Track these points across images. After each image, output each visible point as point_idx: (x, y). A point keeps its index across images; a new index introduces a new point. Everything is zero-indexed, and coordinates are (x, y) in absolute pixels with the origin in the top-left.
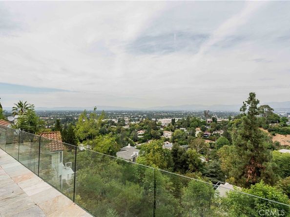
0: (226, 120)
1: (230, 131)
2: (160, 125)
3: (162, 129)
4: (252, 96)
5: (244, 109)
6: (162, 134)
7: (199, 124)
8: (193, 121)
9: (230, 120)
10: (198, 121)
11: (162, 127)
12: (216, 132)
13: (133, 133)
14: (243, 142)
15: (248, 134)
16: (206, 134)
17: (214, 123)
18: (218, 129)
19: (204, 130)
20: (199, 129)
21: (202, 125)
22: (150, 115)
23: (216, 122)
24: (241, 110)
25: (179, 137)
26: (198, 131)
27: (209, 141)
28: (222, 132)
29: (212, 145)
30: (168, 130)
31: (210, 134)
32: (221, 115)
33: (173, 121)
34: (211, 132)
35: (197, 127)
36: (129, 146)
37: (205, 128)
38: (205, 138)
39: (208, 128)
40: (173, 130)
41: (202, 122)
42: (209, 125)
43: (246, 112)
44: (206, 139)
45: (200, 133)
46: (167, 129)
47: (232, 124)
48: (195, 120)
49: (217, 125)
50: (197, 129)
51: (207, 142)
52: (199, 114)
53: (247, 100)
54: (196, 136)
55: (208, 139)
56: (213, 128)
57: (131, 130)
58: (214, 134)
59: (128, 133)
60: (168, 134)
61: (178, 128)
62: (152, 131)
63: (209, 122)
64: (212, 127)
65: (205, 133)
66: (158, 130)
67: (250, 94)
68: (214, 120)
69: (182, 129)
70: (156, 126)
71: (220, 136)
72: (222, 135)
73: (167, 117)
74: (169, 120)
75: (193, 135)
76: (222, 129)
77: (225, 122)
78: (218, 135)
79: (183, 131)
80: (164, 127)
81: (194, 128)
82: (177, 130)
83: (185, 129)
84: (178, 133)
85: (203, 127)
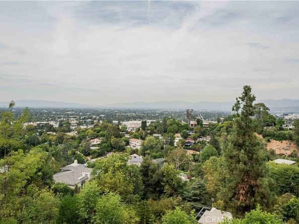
0: (214, 122)
1: (218, 137)
2: (124, 130)
3: (127, 136)
4: (247, 90)
5: (238, 108)
6: (128, 143)
7: (179, 128)
8: (171, 125)
9: (219, 122)
10: (178, 124)
11: (127, 133)
12: (201, 140)
13: (83, 143)
14: (235, 153)
15: (241, 141)
16: (189, 142)
17: (199, 126)
18: (203, 134)
19: (185, 136)
20: (179, 135)
21: (183, 130)
22: (110, 115)
23: (202, 125)
24: (233, 110)
25: (152, 148)
26: (178, 138)
27: (192, 152)
28: (208, 139)
29: (196, 157)
30: (136, 137)
31: (193, 142)
32: (207, 116)
33: (144, 124)
34: (195, 139)
35: (177, 132)
36: (75, 164)
37: (187, 134)
38: (187, 147)
39: (191, 133)
40: (143, 137)
41: (184, 126)
42: (192, 130)
43: (240, 111)
44: (188, 149)
45: (180, 140)
46: (135, 135)
47: (221, 127)
48: (175, 123)
49: (203, 130)
50: (176, 135)
51: (190, 152)
52: (180, 114)
53: (241, 96)
54: (176, 145)
55: (191, 149)
56: (198, 134)
57: (81, 139)
58: (198, 142)
59: (75, 143)
60: (136, 144)
61: (151, 134)
62: (113, 140)
63: (192, 125)
64: (196, 132)
65: (187, 141)
66: (121, 137)
67: (245, 87)
68: (199, 122)
69: (157, 135)
70: (118, 132)
71: (205, 144)
72: (208, 143)
73: (135, 118)
74: (138, 123)
75: (172, 143)
76: (208, 135)
77: (213, 125)
78: (203, 143)
79: (157, 138)
80: (130, 133)
81: (172, 134)
82: (149, 138)
83: (160, 135)
84: (150, 141)
85: (184, 133)
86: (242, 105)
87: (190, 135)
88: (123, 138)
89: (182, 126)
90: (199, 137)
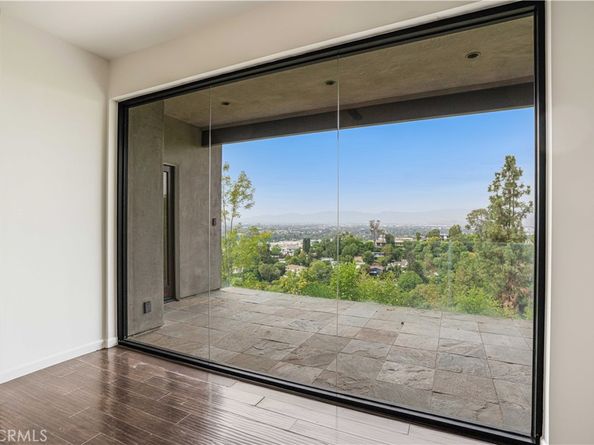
0: (411, 240)
1: (420, 261)
2: (277, 252)
3: (282, 261)
4: (510, 161)
5: (497, 188)
6: (283, 272)
7: (360, 249)
8: (347, 243)
9: (419, 238)
10: (357, 243)
11: (282, 256)
12: (393, 265)
14: (496, 249)
16: (375, 270)
17: (390, 246)
18: (396, 257)
19: (370, 260)
20: (360, 258)
21: (366, 251)
23: (393, 243)
24: (490, 190)
25: (320, 277)
28: (404, 264)
30: (295, 262)
31: (381, 268)
32: (401, 232)
33: (306, 242)
34: (384, 264)
35: (356, 255)
37: (372, 257)
39: (377, 256)
40: (307, 262)
41: (367, 245)
42: (378, 251)
45: (362, 266)
46: (295, 260)
47: (423, 246)
48: (353, 241)
49: (395, 251)
50: (356, 259)
52: (356, 230)
56: (389, 257)
58: (389, 269)
60: (296, 270)
61: (318, 257)
62: (262, 267)
63: (378, 244)
64: (384, 254)
65: (372, 267)
66: (274, 263)
67: (507, 158)
68: (389, 239)
69: (327, 259)
70: (268, 256)
71: (401, 272)
72: (405, 269)
73: (287, 238)
74: (300, 244)
76: (404, 258)
77: (410, 243)
78: (397, 270)
79: (328, 263)
80: (287, 257)
81: (350, 257)
82: (315, 263)
83: (331, 259)
84: (319, 267)
85: (367, 255)
86: (503, 183)
87: (376, 258)
88: (276, 264)
89: (363, 246)
90: (390, 261)
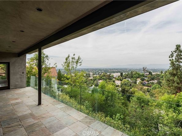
0: (159, 73)
1: (162, 81)
2: (113, 77)
3: (114, 79)
5: (172, 56)
7: (139, 76)
8: (135, 74)
9: (162, 73)
10: (138, 74)
11: (114, 78)
12: (151, 82)
13: (95, 82)
14: (171, 78)
15: (175, 72)
16: (145, 83)
17: (150, 75)
18: (153, 79)
19: (143, 80)
20: (139, 79)
22: (106, 71)
23: (152, 74)
24: (170, 57)
25: (125, 84)
26: (139, 81)
27: (147, 87)
28: (156, 81)
29: (149, 90)
30: (118, 80)
31: (147, 82)
32: (155, 70)
33: (122, 74)
34: (148, 81)
35: (138, 78)
37: (144, 79)
38: (144, 85)
39: (146, 78)
40: (121, 80)
42: (146, 77)
45: (140, 82)
46: (118, 79)
47: (163, 76)
48: (137, 73)
49: (152, 77)
50: (138, 79)
52: (140, 70)
54: (137, 84)
55: (146, 86)
56: (150, 79)
57: (95, 80)
58: (150, 83)
59: (92, 82)
60: (118, 83)
61: (125, 78)
62: (108, 80)
63: (146, 75)
64: (148, 78)
65: (143, 82)
67: (177, 46)
68: (150, 73)
70: (110, 78)
71: (154, 84)
72: (156, 83)
73: (117, 72)
74: (119, 74)
75: (135, 83)
76: (156, 79)
77: (158, 75)
78: (153, 83)
79: (128, 80)
80: (115, 78)
81: (135, 78)
82: (124, 80)
83: (129, 79)
84: (125, 81)
85: (142, 78)
86: (175, 55)
88: (112, 80)
89: (141, 75)
90: (150, 80)
